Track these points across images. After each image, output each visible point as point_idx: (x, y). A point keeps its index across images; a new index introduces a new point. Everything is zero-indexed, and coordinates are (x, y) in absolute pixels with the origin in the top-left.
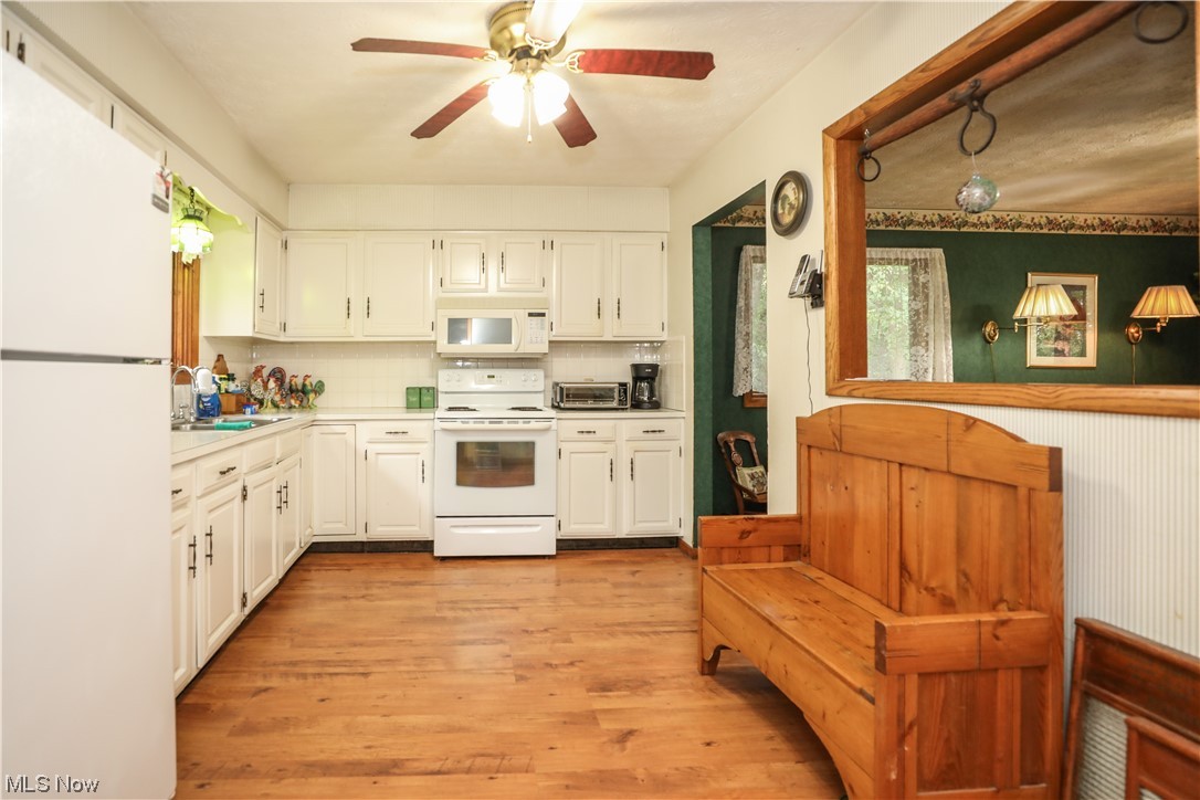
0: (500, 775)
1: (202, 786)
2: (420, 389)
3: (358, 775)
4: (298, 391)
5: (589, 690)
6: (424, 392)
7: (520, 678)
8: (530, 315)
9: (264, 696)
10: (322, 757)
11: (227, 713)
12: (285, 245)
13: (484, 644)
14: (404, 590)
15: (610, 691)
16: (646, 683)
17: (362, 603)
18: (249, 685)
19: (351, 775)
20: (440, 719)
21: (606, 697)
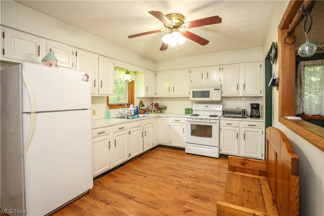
0: (151, 208)
1: (101, 189)
2: (188, 109)
3: (125, 197)
4: (160, 108)
5: (191, 196)
6: (189, 110)
7: (177, 188)
8: (215, 89)
9: (124, 176)
10: (123, 191)
11: (116, 177)
12: (156, 75)
13: (177, 177)
14: (171, 159)
15: (196, 199)
16: (209, 200)
17: (160, 161)
18: (124, 173)
19: (124, 197)
20: (151, 191)
21: (193, 199)
